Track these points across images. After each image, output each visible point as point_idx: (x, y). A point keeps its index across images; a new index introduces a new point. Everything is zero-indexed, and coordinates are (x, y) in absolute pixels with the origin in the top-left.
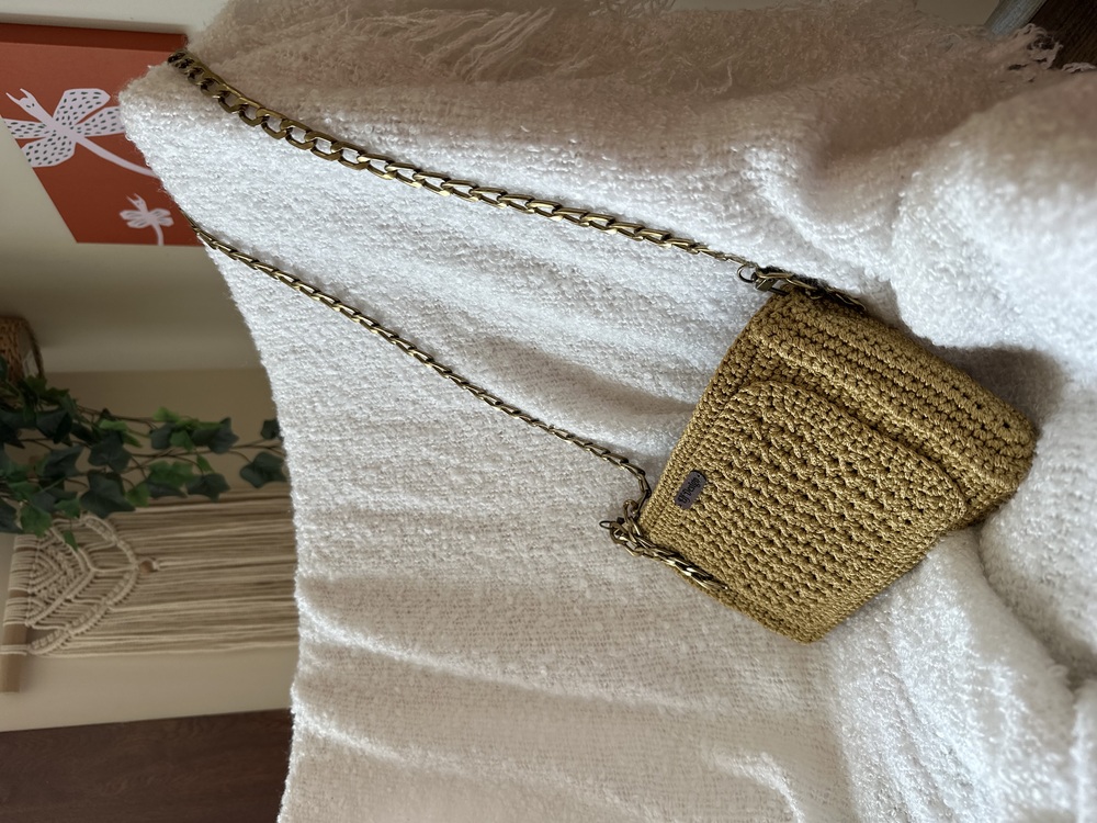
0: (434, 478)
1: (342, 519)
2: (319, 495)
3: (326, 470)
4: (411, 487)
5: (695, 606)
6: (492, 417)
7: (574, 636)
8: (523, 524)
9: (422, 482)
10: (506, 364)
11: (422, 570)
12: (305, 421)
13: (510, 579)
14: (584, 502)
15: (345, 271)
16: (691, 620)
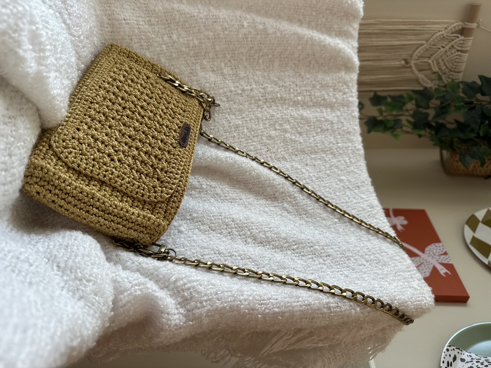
0: (297, 126)
1: (338, 103)
2: (348, 115)
3: (345, 128)
4: (307, 121)
5: (169, 60)
6: (272, 159)
7: (229, 43)
8: (256, 103)
9: (302, 124)
10: (269, 189)
11: (302, 77)
12: (353, 152)
13: (261, 73)
14: (227, 116)
15: (341, 230)
16: (171, 52)
